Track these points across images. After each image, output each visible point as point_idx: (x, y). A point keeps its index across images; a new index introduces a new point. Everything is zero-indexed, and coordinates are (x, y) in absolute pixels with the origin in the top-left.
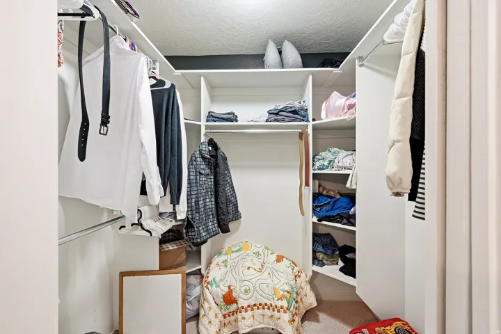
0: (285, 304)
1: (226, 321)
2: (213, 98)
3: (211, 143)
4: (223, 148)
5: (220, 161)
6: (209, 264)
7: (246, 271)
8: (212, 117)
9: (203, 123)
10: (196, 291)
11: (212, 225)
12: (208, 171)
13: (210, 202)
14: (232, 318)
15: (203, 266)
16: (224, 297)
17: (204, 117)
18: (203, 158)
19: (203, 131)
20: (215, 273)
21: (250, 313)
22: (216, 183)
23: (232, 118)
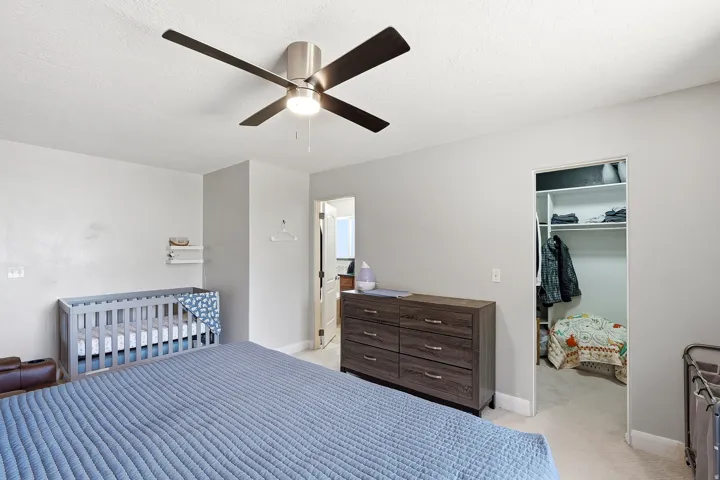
0: (617, 349)
1: (568, 359)
2: (555, 204)
3: (556, 238)
4: (565, 241)
5: (563, 251)
6: (553, 324)
7: (585, 328)
8: (555, 219)
9: (549, 225)
10: (545, 339)
11: (557, 295)
12: (553, 258)
13: (555, 279)
14: (574, 357)
15: (549, 323)
16: (567, 341)
17: (549, 221)
18: (550, 249)
19: (549, 230)
20: (560, 327)
21: (588, 351)
22: (560, 266)
23: (573, 219)
